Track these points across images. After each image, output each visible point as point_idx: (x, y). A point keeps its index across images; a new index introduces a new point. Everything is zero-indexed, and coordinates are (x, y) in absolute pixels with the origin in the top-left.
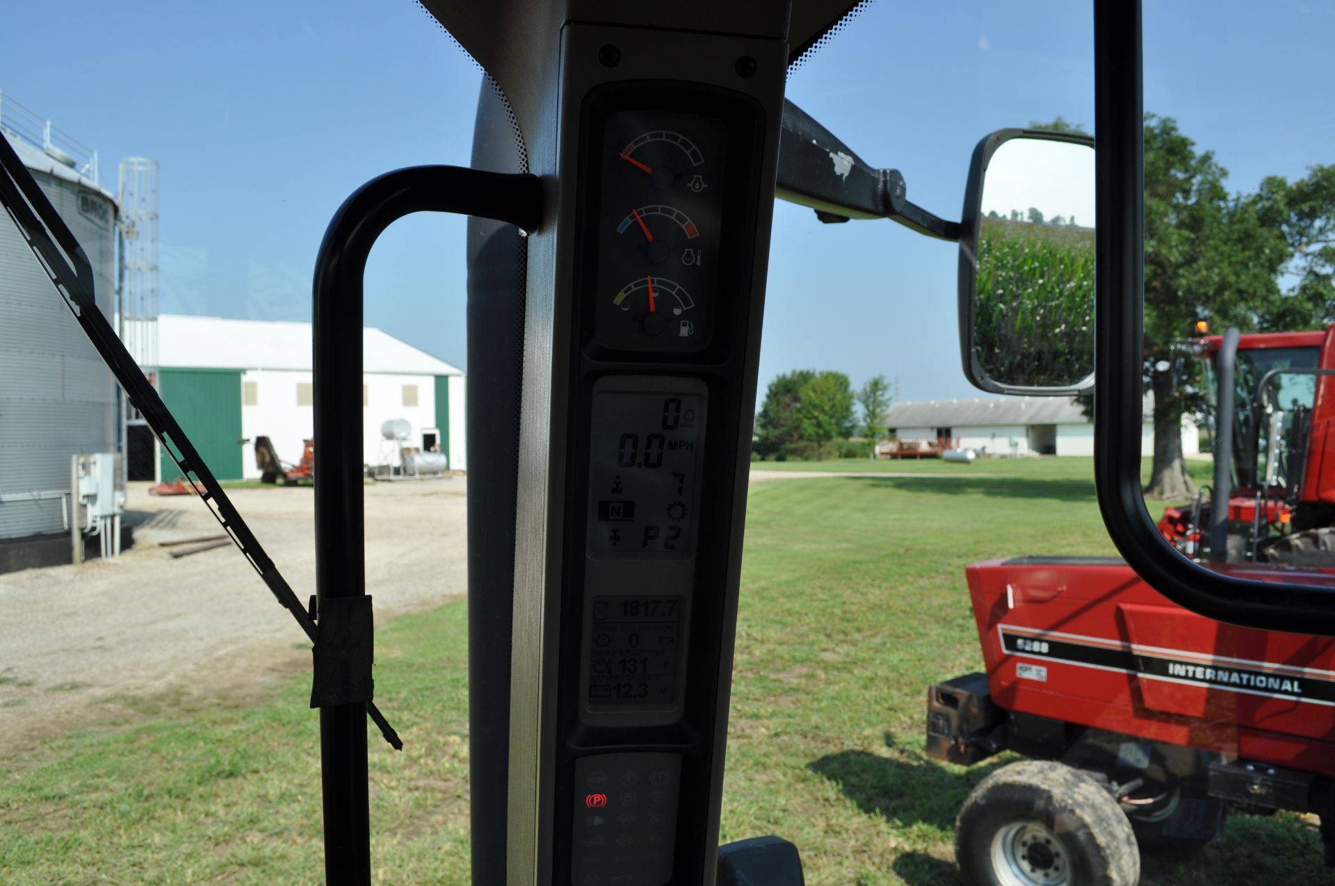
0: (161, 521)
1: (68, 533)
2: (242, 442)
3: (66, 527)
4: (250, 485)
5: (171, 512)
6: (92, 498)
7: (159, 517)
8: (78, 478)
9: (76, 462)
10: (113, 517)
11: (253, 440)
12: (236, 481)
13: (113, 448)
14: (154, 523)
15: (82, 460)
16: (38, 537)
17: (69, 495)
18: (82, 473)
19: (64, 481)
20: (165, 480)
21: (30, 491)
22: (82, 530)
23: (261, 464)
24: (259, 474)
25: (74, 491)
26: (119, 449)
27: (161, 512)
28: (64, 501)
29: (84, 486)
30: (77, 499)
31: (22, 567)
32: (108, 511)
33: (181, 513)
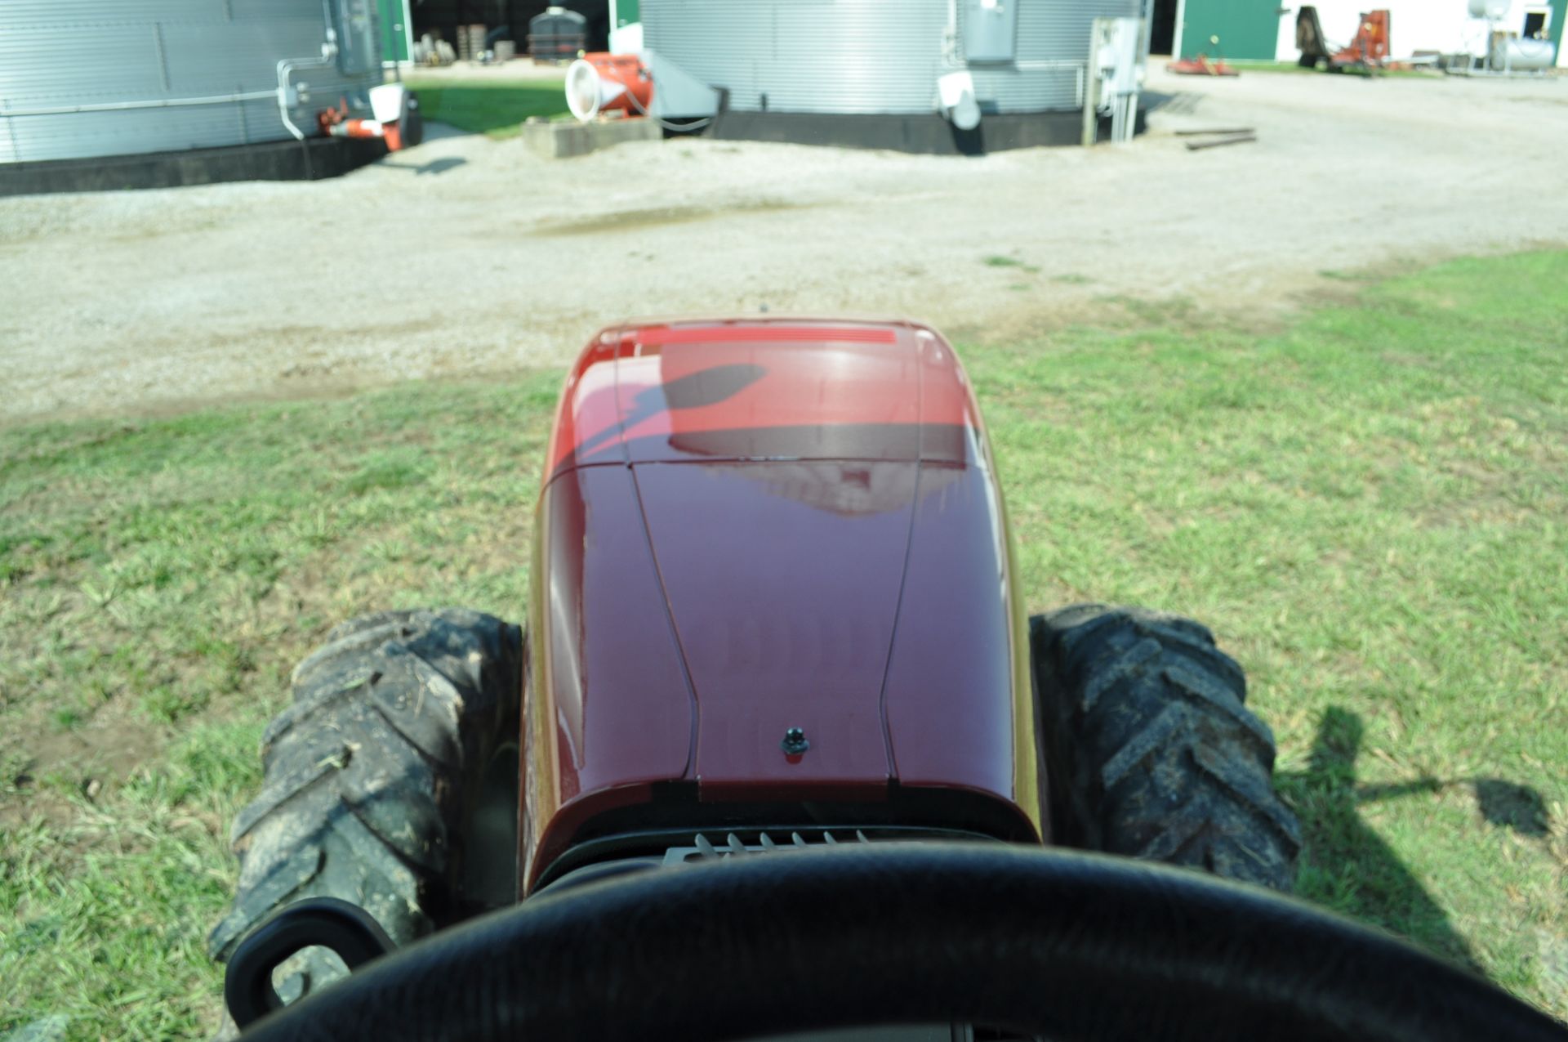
0: (1177, 105)
1: (1080, 112)
2: (1280, 12)
3: (1079, 102)
4: (1283, 69)
5: (1188, 95)
6: (1110, 72)
7: (1176, 101)
8: (1099, 46)
9: (1098, 26)
10: (1129, 95)
11: (1296, 11)
12: (1266, 63)
13: (1136, 13)
14: (1170, 106)
15: (1104, 25)
16: (1050, 112)
17: (1085, 67)
18: (1102, 40)
19: (1081, 49)
20: (1185, 56)
21: (1046, 58)
22: (1096, 108)
23: (1302, 42)
24: (1296, 55)
25: (1091, 62)
26: (1143, 15)
27: (1176, 95)
28: (1080, 75)
29: (1101, 56)
30: (1095, 72)
31: (1032, 143)
32: (1125, 89)
33: (1200, 97)
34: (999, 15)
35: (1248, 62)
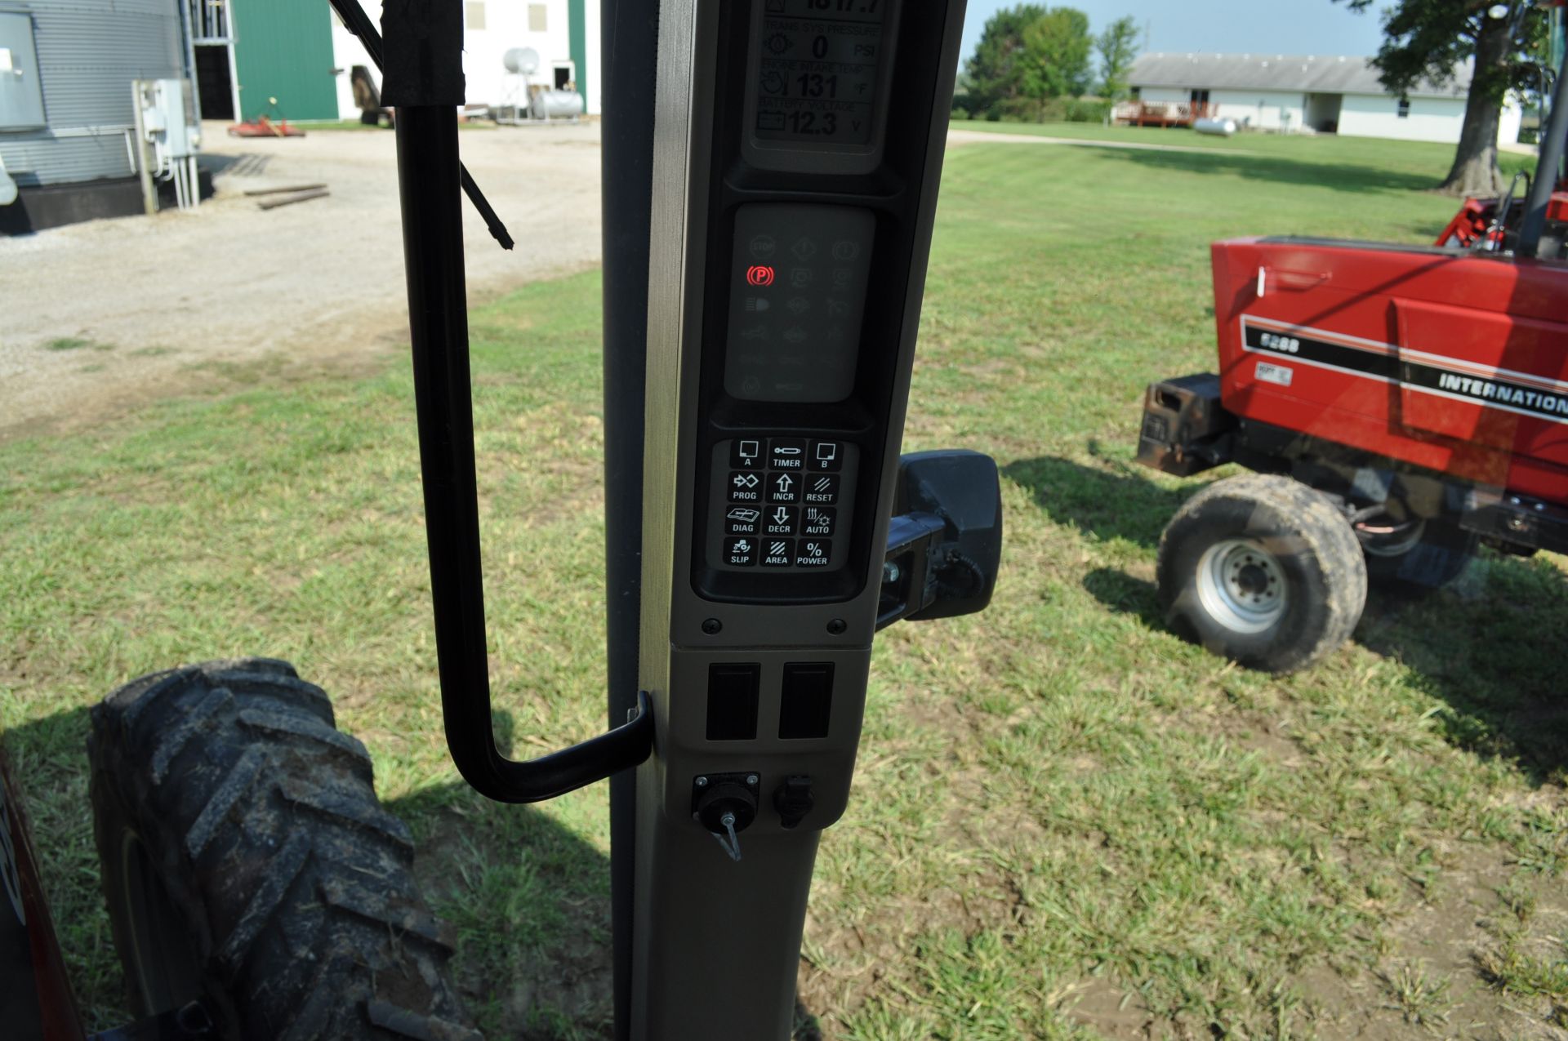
0: (246, 167)
1: (137, 178)
2: (334, 72)
3: (133, 170)
4: (347, 127)
5: (256, 157)
6: (160, 134)
7: (244, 162)
8: (142, 110)
9: (137, 89)
10: (187, 158)
11: (349, 71)
12: (331, 122)
13: (179, 73)
14: (237, 169)
15: (144, 87)
16: (101, 181)
17: (133, 130)
18: (145, 103)
19: (126, 115)
20: (246, 120)
21: (86, 124)
22: (152, 173)
23: (360, 101)
24: (357, 113)
25: (138, 126)
26: (188, 75)
27: (243, 156)
28: (128, 138)
29: (149, 120)
30: (143, 137)
31: (87, 217)
32: (182, 152)
33: (267, 158)
34: (19, 79)
35: (313, 122)
